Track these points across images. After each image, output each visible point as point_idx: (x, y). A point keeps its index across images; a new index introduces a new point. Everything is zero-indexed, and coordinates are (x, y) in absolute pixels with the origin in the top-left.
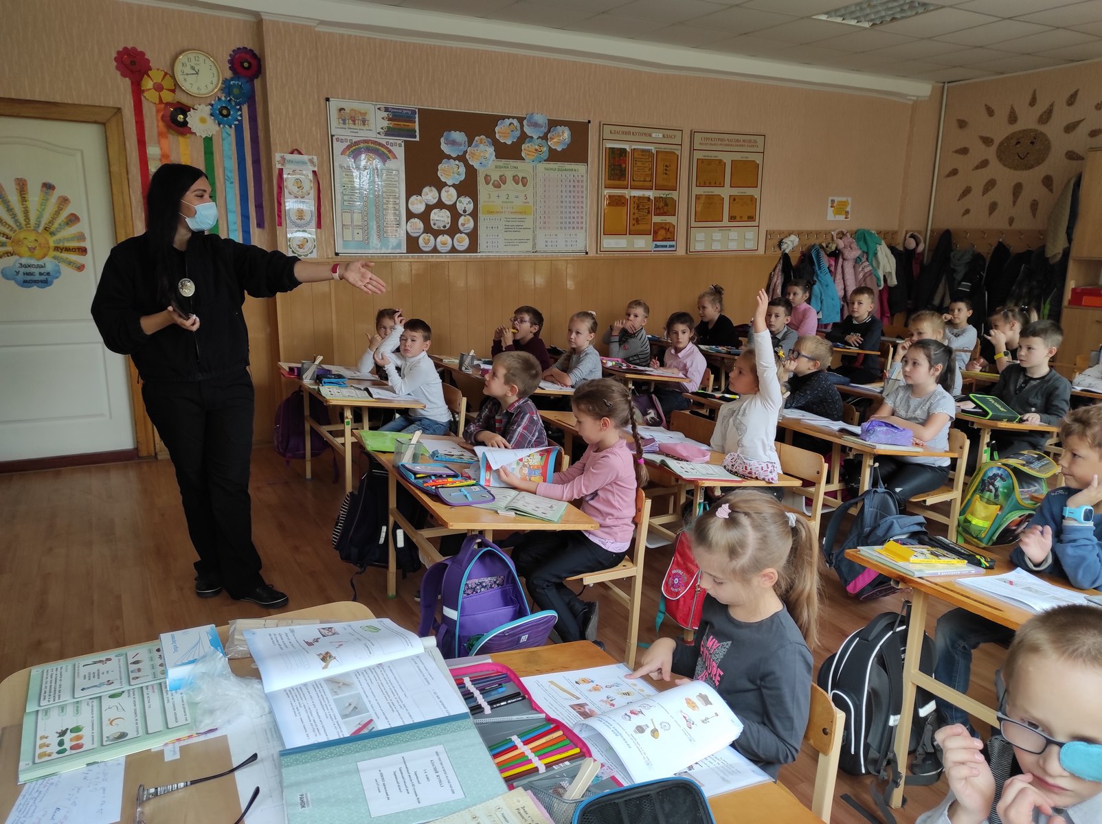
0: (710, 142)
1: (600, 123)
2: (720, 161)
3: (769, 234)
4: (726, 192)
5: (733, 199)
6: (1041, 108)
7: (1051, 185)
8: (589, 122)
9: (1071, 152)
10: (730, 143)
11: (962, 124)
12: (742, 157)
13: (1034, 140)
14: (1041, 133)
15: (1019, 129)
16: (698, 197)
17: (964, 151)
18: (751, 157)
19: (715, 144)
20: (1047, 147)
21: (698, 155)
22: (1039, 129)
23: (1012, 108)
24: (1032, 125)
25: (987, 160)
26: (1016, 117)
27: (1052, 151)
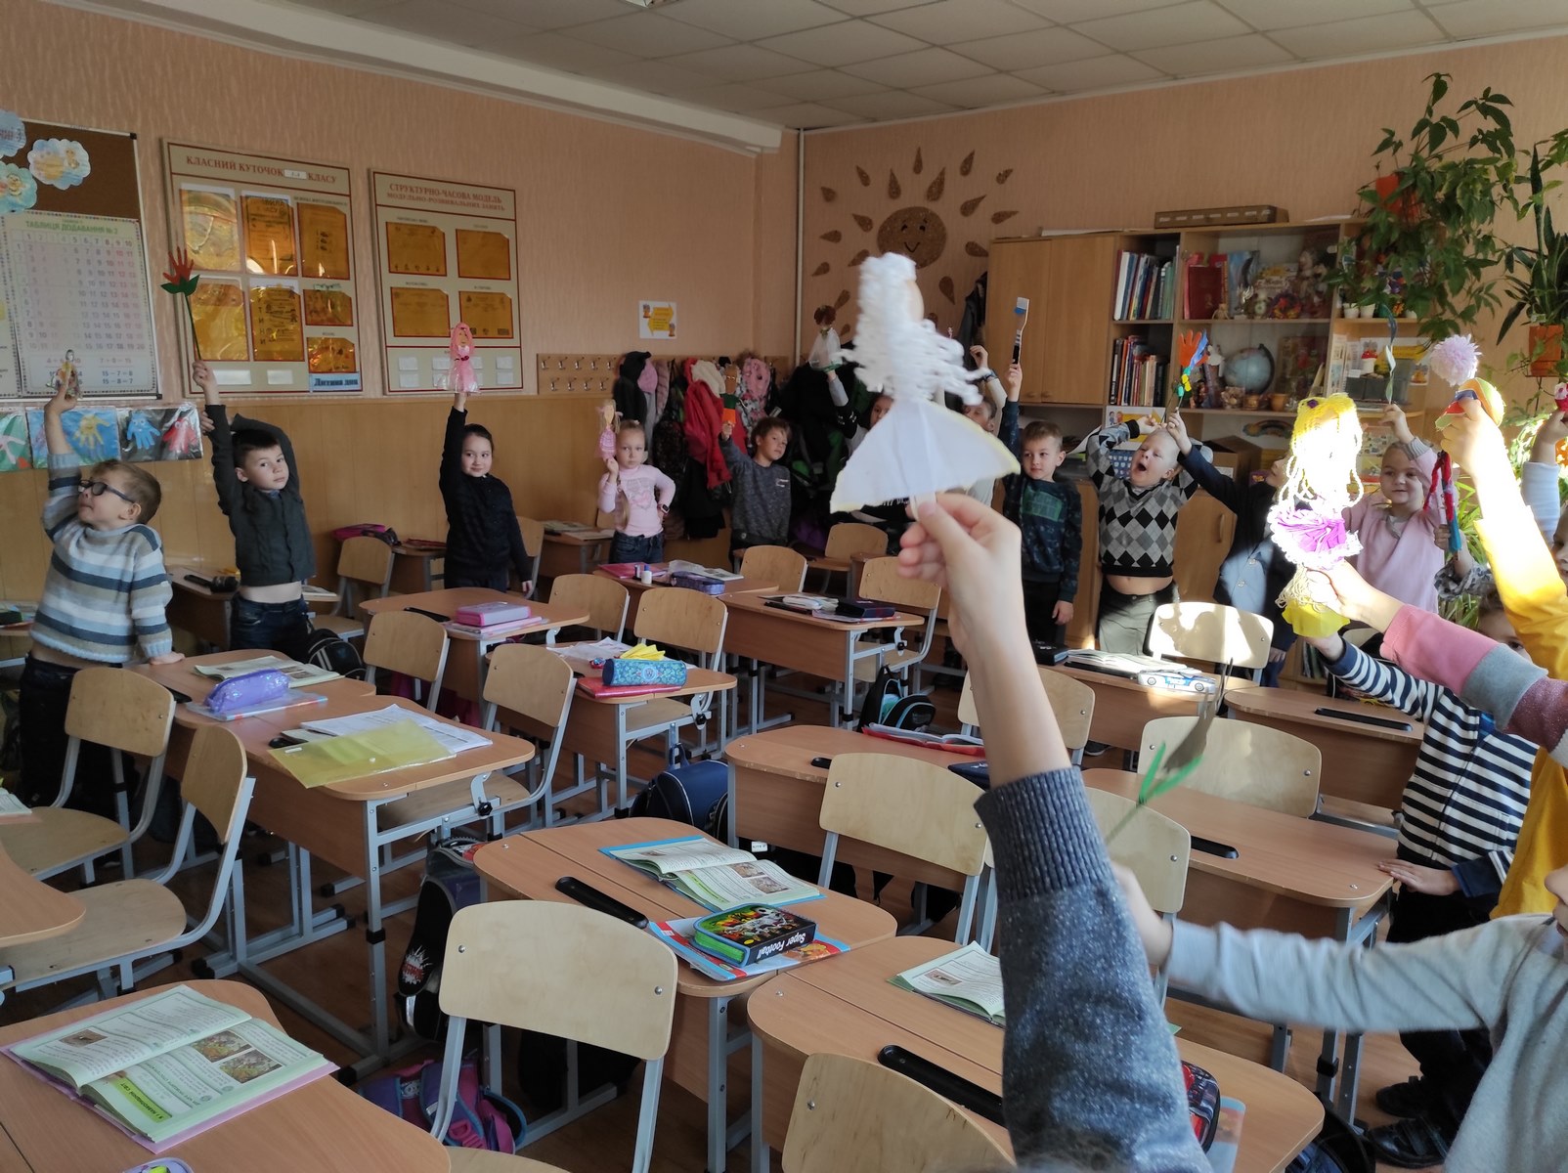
0: (408, 193)
1: (160, 141)
2: (434, 230)
3: (542, 361)
4: (452, 285)
5: (467, 298)
6: (928, 177)
7: (952, 291)
8: (133, 136)
9: (973, 243)
10: (450, 198)
11: (829, 195)
12: (476, 226)
13: (924, 225)
14: (933, 215)
15: (903, 207)
16: (395, 293)
17: (834, 237)
18: (493, 227)
19: (419, 199)
20: (941, 236)
21: (385, 216)
22: (929, 208)
23: (892, 174)
24: (920, 201)
25: (866, 251)
26: (899, 188)
27: (949, 241)
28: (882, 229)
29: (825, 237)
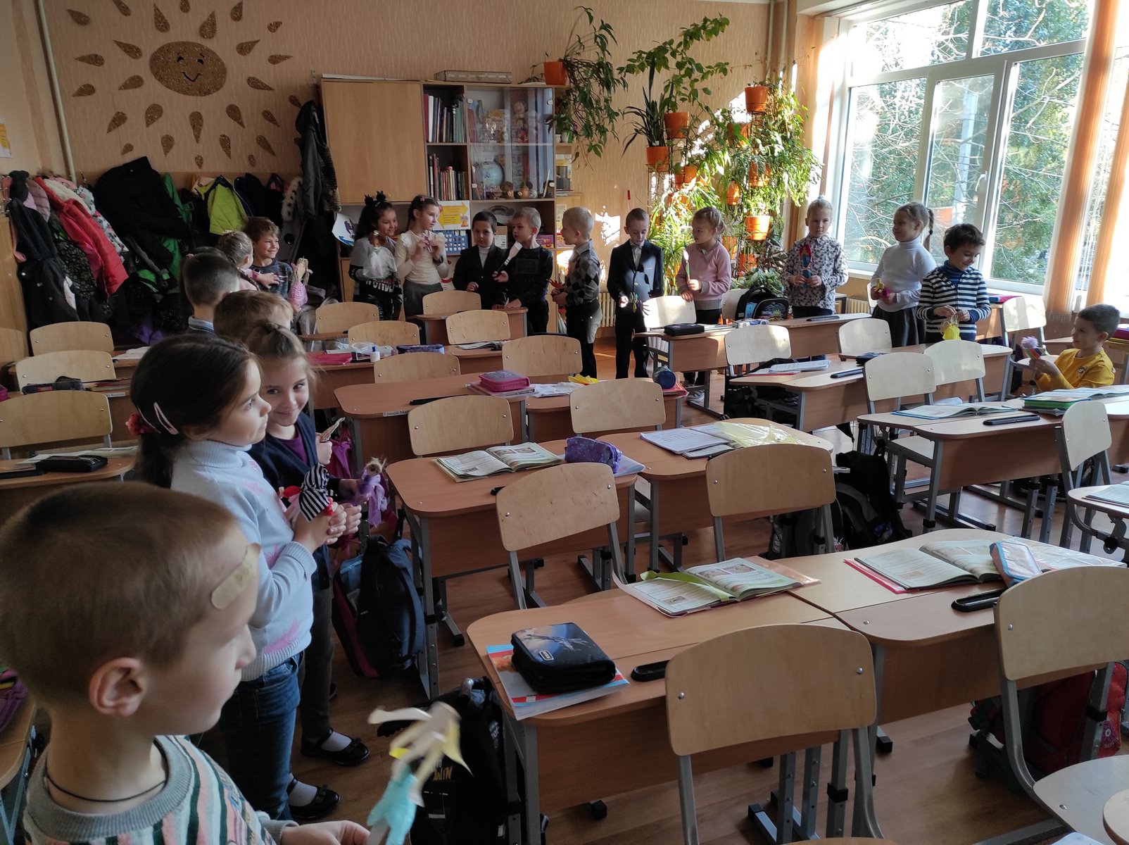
6: (197, 17)
7: (240, 117)
9: (254, 79)
11: (81, 19)
13: (202, 58)
14: (208, 50)
15: (175, 40)
17: (96, 60)
22: (204, 44)
23: (157, 9)
24: (193, 37)
25: (138, 77)
26: (166, 22)
27: (229, 75)
28: (154, 58)
29: (82, 59)
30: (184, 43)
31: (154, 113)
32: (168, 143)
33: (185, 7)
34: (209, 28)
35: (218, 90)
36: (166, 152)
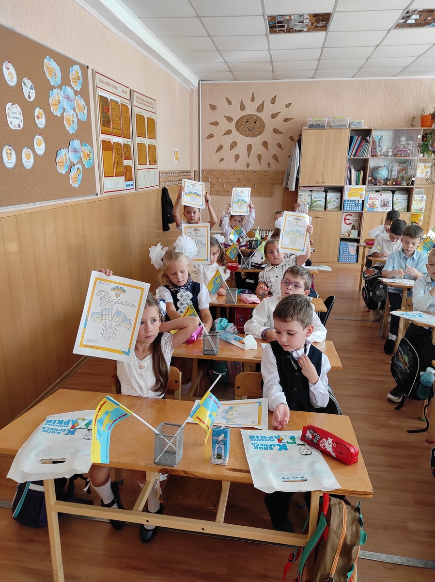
0: (139, 100)
1: (93, 69)
2: (143, 117)
3: (160, 173)
4: (147, 142)
5: (149, 147)
6: (257, 103)
7: (267, 146)
8: (88, 67)
9: (276, 129)
10: (146, 103)
11: (213, 107)
12: (150, 116)
13: (256, 121)
14: (259, 117)
15: (246, 114)
16: (138, 145)
17: (216, 124)
18: (153, 116)
19: (141, 103)
20: (263, 125)
22: (258, 115)
23: (242, 101)
24: (254, 112)
25: (230, 130)
26: (244, 107)
27: (266, 127)
28: (237, 122)
29: (211, 124)
30: (250, 115)
31: (234, 145)
32: (237, 157)
33: (253, 99)
34: (260, 108)
35: (260, 134)
36: (236, 161)
